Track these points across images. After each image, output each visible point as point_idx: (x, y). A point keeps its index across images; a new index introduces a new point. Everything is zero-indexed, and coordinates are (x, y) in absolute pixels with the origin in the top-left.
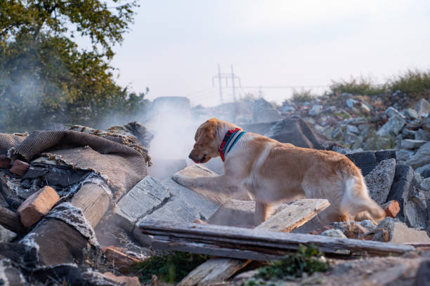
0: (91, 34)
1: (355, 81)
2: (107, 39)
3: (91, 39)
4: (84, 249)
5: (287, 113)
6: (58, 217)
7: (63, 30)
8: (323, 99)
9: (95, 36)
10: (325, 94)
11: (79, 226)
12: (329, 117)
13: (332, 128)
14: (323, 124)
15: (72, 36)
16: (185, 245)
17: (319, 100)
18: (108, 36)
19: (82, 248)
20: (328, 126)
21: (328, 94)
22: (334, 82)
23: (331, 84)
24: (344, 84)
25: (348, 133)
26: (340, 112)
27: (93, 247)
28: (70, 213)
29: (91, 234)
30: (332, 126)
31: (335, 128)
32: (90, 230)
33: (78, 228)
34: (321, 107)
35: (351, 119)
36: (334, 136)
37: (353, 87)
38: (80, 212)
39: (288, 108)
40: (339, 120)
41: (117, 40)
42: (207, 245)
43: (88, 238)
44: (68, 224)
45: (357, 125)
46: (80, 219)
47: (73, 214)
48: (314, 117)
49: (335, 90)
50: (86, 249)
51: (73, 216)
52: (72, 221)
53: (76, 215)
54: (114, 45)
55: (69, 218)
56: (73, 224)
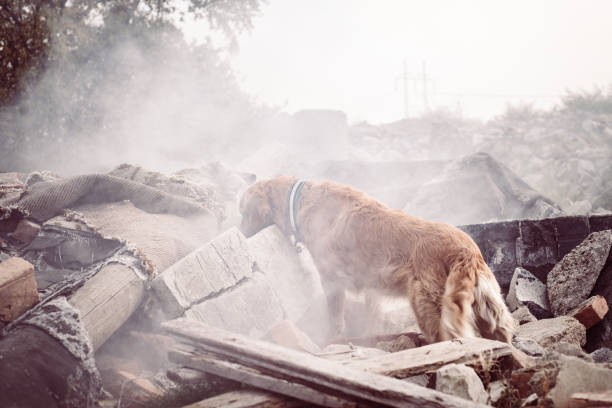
0: (210, 16)
1: (600, 91)
2: (231, 24)
3: (208, 24)
4: (71, 377)
5: (493, 137)
6: (39, 323)
7: (167, 11)
8: (548, 116)
9: (214, 20)
10: (555, 109)
11: (69, 339)
12: (553, 145)
13: (557, 163)
14: (545, 155)
15: (182, 20)
16: (213, 363)
17: (541, 120)
18: (233, 20)
19: (67, 375)
20: (552, 160)
21: (558, 109)
22: (569, 92)
23: (565, 94)
24: (584, 96)
25: (580, 171)
26: (571, 138)
27: (86, 373)
28: (59, 317)
29: (86, 352)
30: (556, 158)
31: (562, 162)
32: (85, 346)
33: (66, 342)
34: (544, 130)
35: (586, 150)
36: (559, 175)
37: (598, 99)
38: (75, 316)
39: (493, 130)
40: (569, 151)
41: (245, 26)
42: (244, 368)
43: (79, 359)
44: (52, 336)
45: (593, 160)
46: (73, 328)
47: (64, 318)
48: (531, 144)
49: (569, 104)
50: (74, 376)
51: (63, 323)
52: (59, 331)
53: (68, 321)
54: (240, 33)
55: (56, 326)
56: (61, 336)
